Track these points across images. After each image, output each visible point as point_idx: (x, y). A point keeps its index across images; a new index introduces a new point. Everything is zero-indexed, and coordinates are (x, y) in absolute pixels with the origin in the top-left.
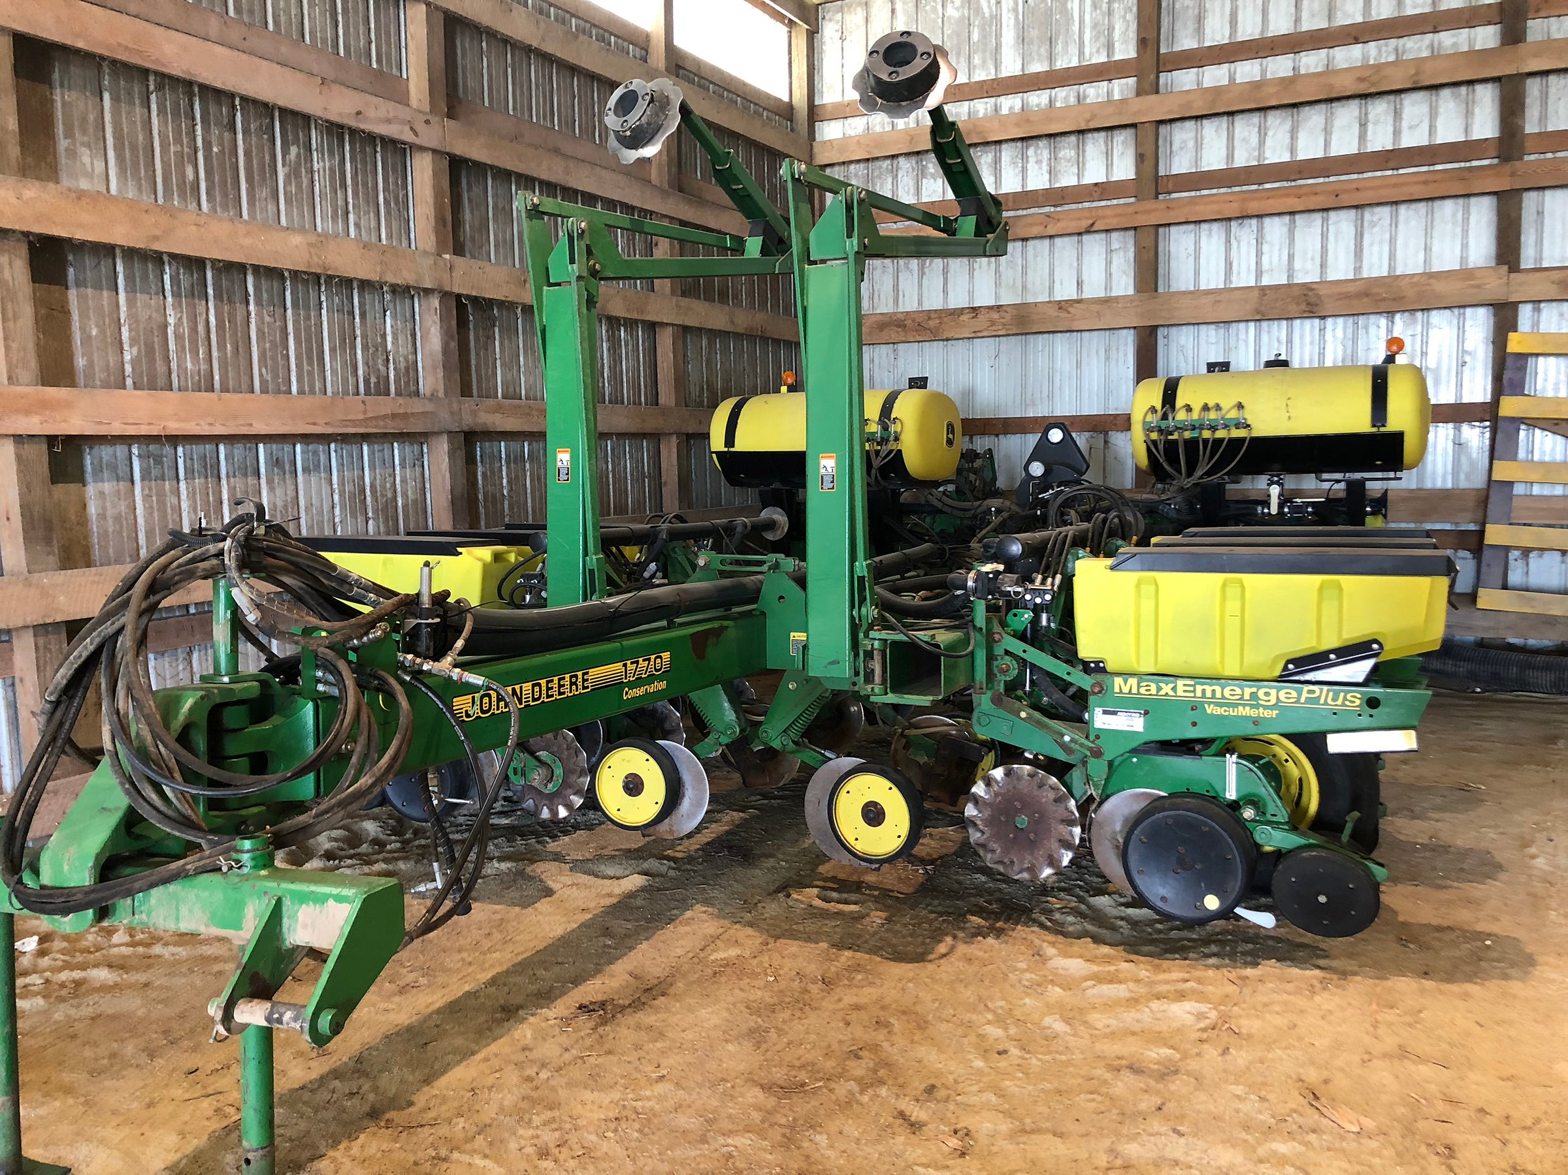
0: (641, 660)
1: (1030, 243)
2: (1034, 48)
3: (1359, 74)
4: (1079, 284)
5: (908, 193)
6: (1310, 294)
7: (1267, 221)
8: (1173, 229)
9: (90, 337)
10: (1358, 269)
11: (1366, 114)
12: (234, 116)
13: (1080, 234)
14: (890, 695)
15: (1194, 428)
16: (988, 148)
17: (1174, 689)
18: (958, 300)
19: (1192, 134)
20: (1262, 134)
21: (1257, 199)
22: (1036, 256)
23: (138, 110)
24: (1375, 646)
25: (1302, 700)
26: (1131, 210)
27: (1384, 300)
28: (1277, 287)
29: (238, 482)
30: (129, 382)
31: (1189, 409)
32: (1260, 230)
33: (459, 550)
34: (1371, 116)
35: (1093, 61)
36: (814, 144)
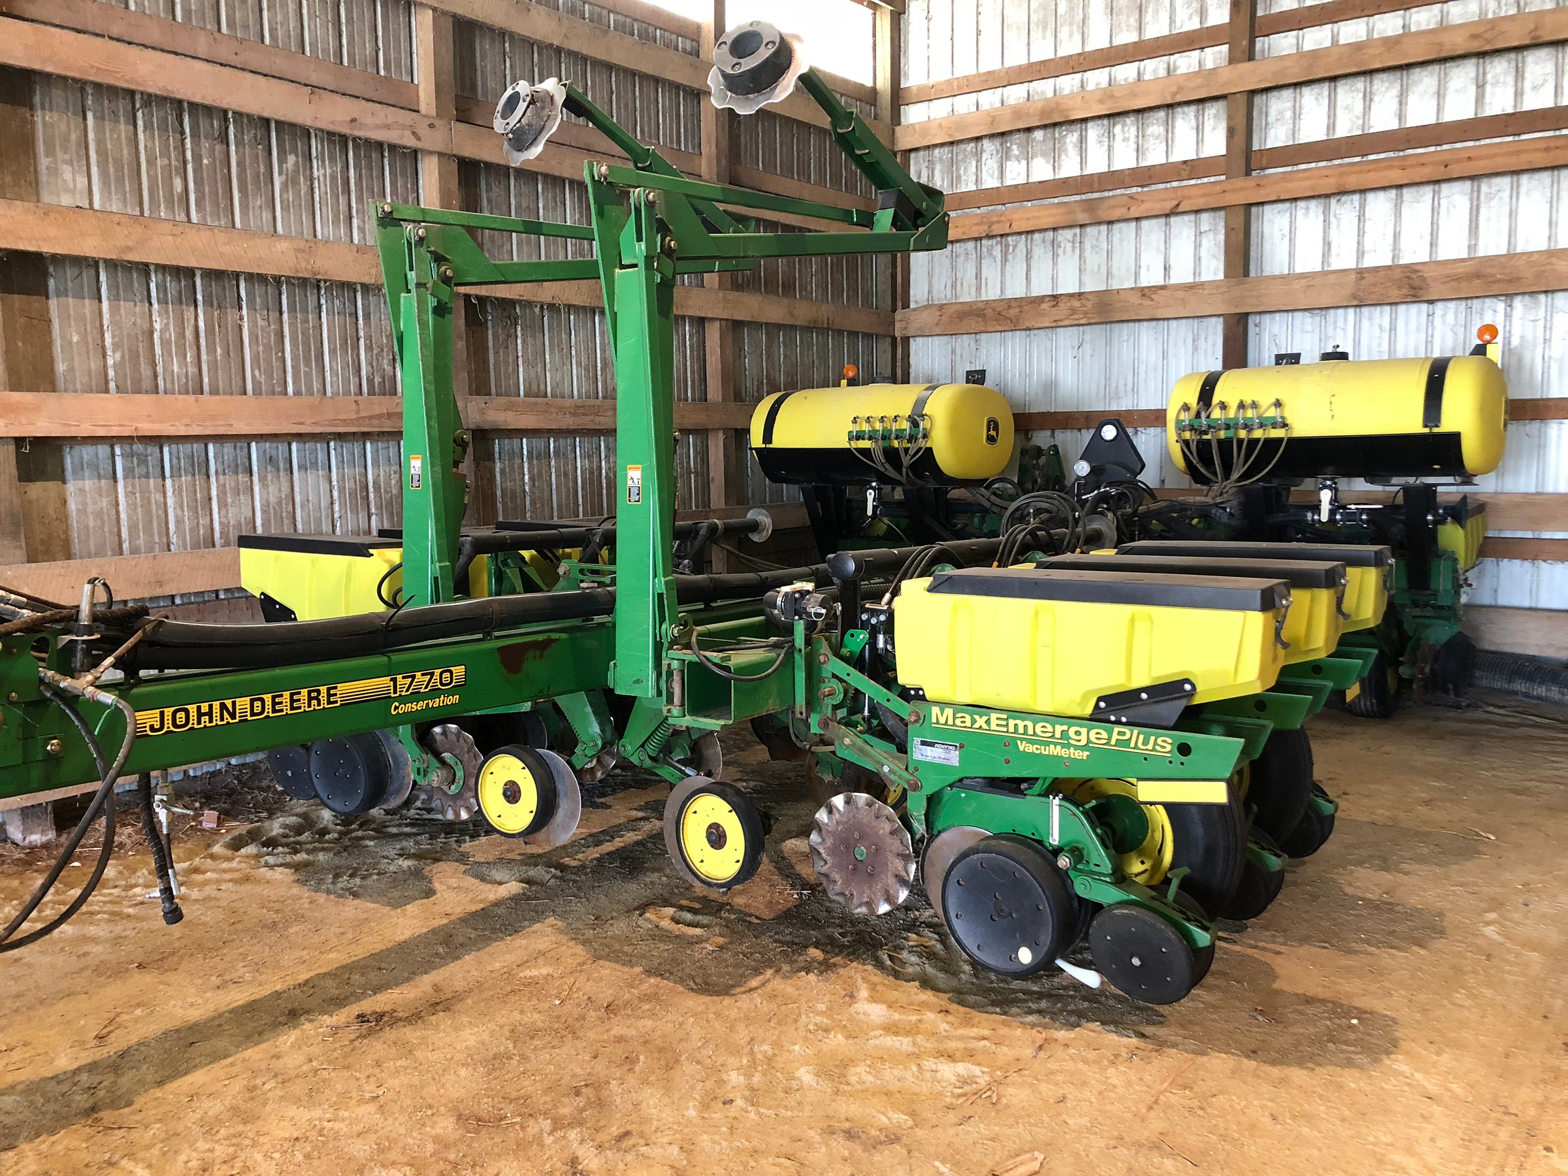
0: (418, 674)
1: (1116, 226)
2: (1123, 18)
3: (1474, 31)
4: (1166, 269)
5: (992, 176)
6: (1414, 276)
7: (1370, 196)
8: (1267, 208)
9: (70, 344)
10: (1472, 247)
11: (1484, 74)
12: (227, 128)
13: (1167, 216)
14: (688, 717)
15: (1228, 427)
16: (1073, 127)
17: (988, 722)
18: (1041, 287)
19: (1289, 104)
20: (1368, 98)
21: (1356, 173)
22: (1121, 240)
23: (122, 127)
24: (1188, 687)
25: (1113, 742)
26: (1218, 188)
27: (1499, 281)
28: (1376, 270)
29: (229, 480)
30: (112, 385)
31: (1223, 406)
32: (1362, 207)
33: (371, 551)
34: (1489, 77)
35: (1185, 29)
36: (897, 129)
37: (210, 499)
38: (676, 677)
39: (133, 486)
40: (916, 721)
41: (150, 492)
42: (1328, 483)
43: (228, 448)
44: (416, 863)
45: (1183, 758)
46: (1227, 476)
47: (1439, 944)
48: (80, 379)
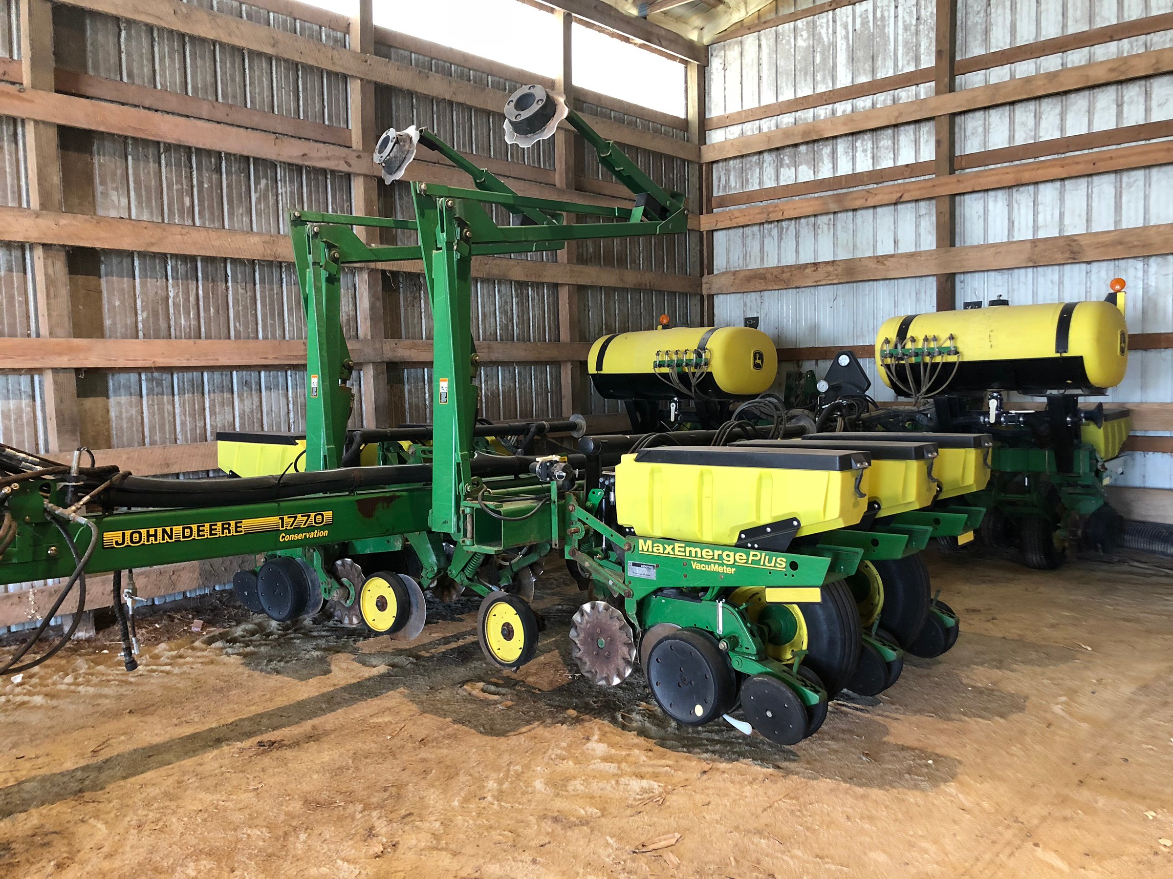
0: (299, 516)
1: (859, 213)
2: (861, 65)
3: (1110, 66)
4: (896, 242)
5: (770, 179)
6: (1073, 244)
7: (1042, 187)
8: (967, 197)
9: (115, 307)
10: (1117, 222)
11: (1122, 96)
12: (221, 163)
13: (895, 204)
14: (476, 546)
15: (917, 355)
16: (827, 143)
17: (673, 549)
18: (806, 257)
19: (981, 122)
20: (1038, 117)
21: (1028, 170)
22: (863, 222)
23: (151, 164)
24: (795, 523)
25: (750, 562)
26: (930, 184)
27: (1135, 246)
28: (1046, 240)
29: (217, 397)
30: (141, 334)
31: (913, 340)
32: (1036, 195)
33: (297, 441)
34: (1126, 98)
35: (905, 71)
36: (703, 147)
37: (204, 409)
38: (469, 519)
39: (153, 401)
40: (629, 549)
41: (164, 404)
42: (995, 394)
43: (217, 375)
44: (322, 653)
45: (793, 572)
46: (918, 390)
47: (1015, 716)
48: (120, 329)
